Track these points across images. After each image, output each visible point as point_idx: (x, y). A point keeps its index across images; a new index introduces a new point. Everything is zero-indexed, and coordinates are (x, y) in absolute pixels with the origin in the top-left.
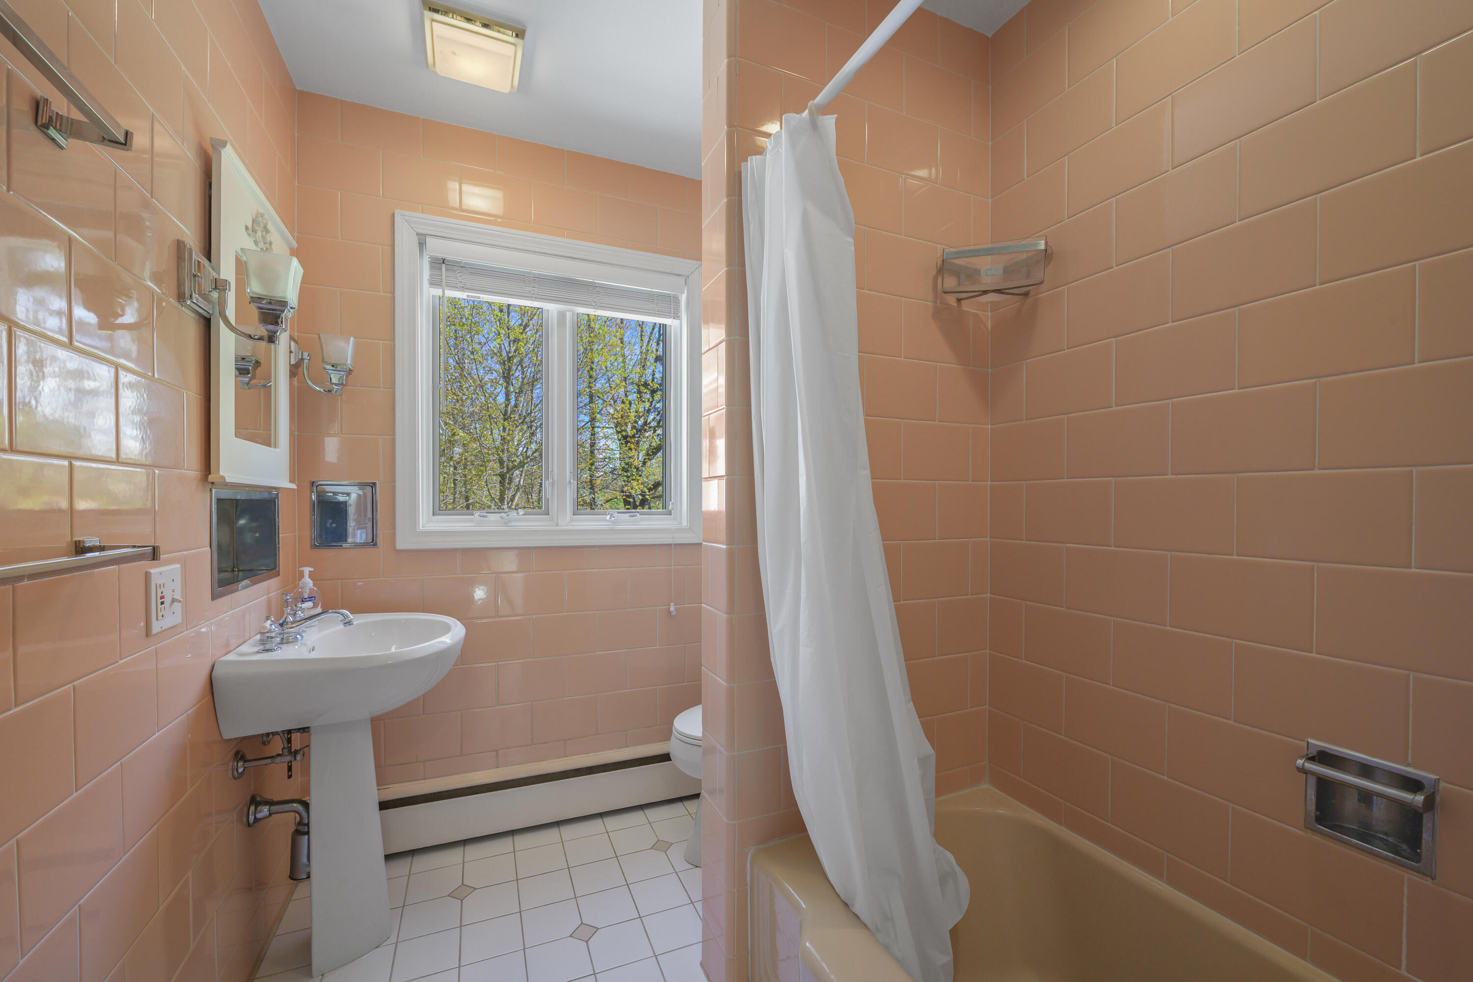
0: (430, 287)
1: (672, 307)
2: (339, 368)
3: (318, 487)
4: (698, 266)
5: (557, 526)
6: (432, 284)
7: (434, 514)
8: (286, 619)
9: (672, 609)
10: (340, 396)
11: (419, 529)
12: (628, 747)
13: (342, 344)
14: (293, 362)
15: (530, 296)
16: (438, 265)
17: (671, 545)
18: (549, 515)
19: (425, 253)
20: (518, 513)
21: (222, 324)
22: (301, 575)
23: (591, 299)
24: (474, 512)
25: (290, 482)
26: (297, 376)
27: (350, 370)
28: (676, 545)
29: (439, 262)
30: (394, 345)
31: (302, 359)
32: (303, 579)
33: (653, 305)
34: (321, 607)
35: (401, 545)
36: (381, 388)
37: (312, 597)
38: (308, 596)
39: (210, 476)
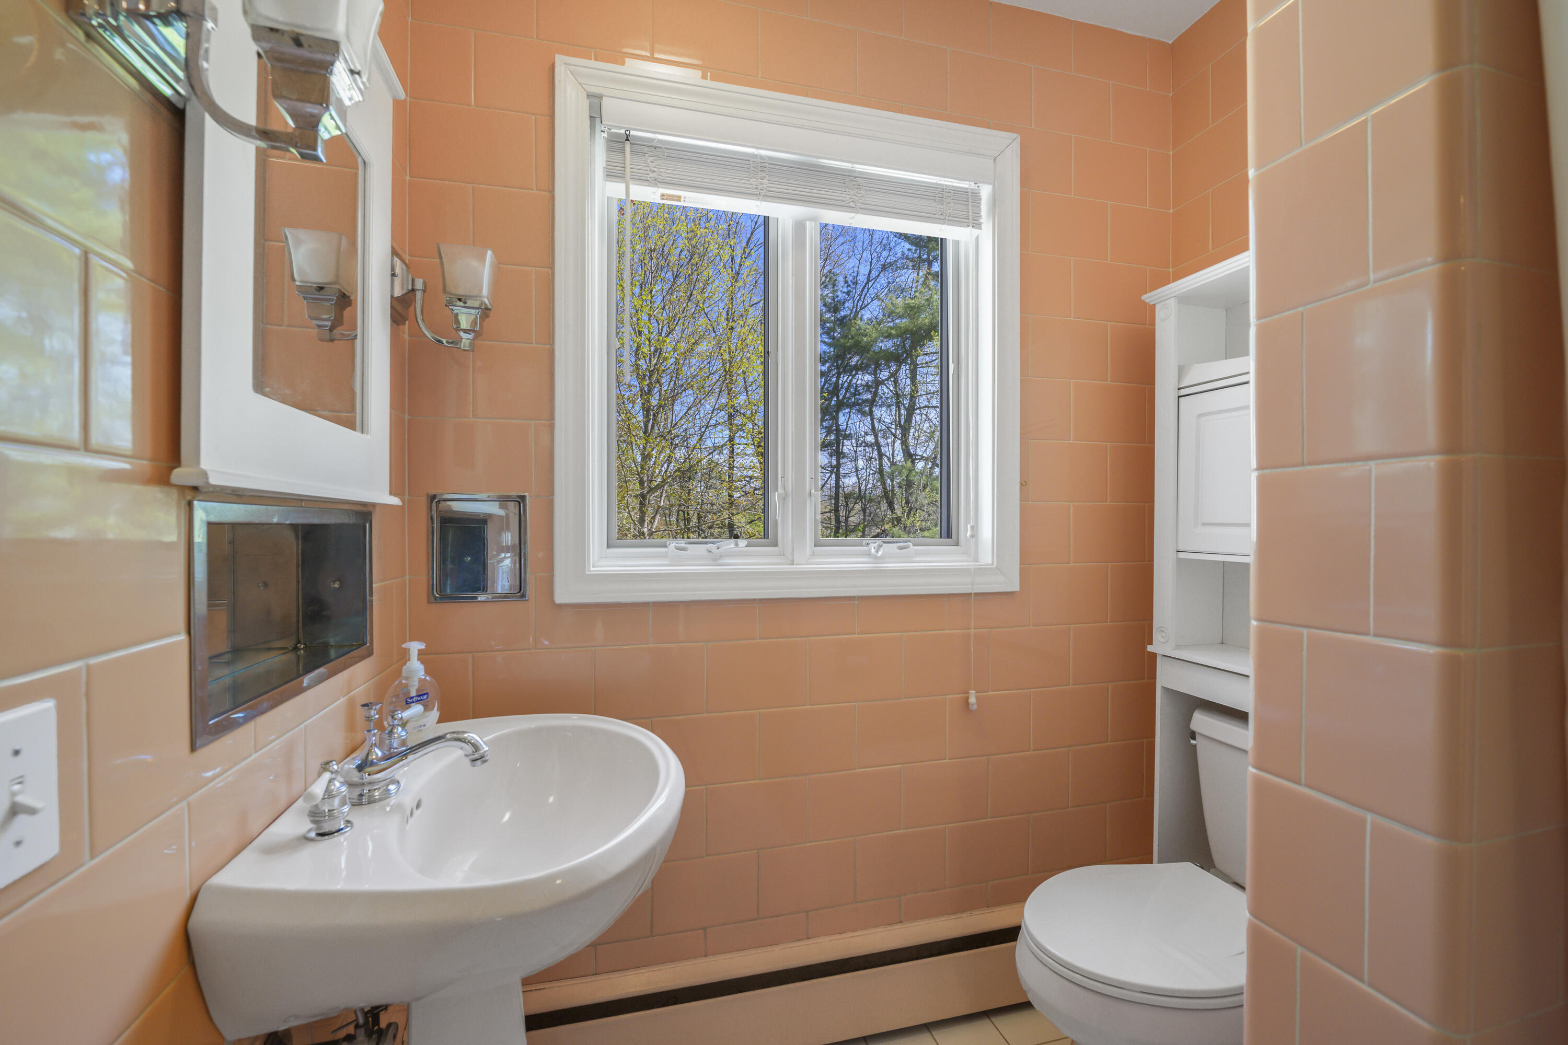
0: (607, 181)
1: (970, 208)
2: (469, 303)
3: (442, 504)
4: (1011, 141)
5: (793, 565)
6: (611, 175)
7: (609, 546)
8: (368, 755)
9: (972, 700)
10: (471, 353)
11: (589, 570)
12: (901, 922)
13: (474, 263)
14: (398, 293)
15: (756, 192)
16: (621, 145)
17: (970, 594)
18: (776, 546)
19: (598, 127)
20: (737, 545)
21: (208, 120)
22: (404, 656)
23: (848, 196)
24: (668, 543)
25: (391, 494)
26: (407, 322)
27: (487, 309)
28: (976, 594)
29: (621, 140)
30: (553, 273)
31: (413, 290)
32: (408, 663)
33: (942, 207)
34: (438, 710)
35: (561, 597)
36: (533, 344)
37: (422, 695)
38: (417, 690)
39: (176, 472)
